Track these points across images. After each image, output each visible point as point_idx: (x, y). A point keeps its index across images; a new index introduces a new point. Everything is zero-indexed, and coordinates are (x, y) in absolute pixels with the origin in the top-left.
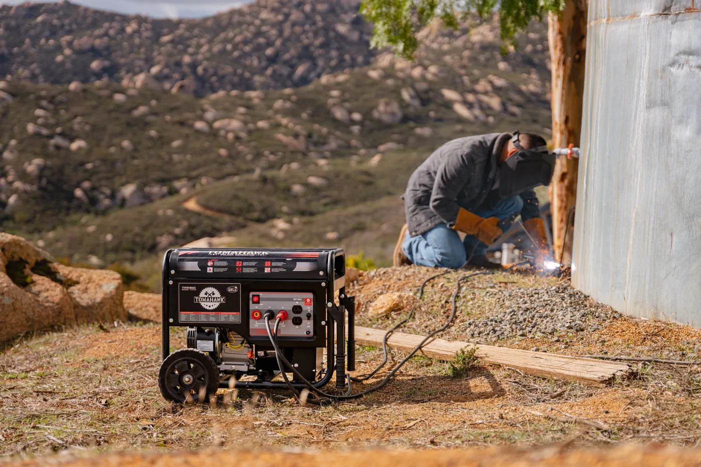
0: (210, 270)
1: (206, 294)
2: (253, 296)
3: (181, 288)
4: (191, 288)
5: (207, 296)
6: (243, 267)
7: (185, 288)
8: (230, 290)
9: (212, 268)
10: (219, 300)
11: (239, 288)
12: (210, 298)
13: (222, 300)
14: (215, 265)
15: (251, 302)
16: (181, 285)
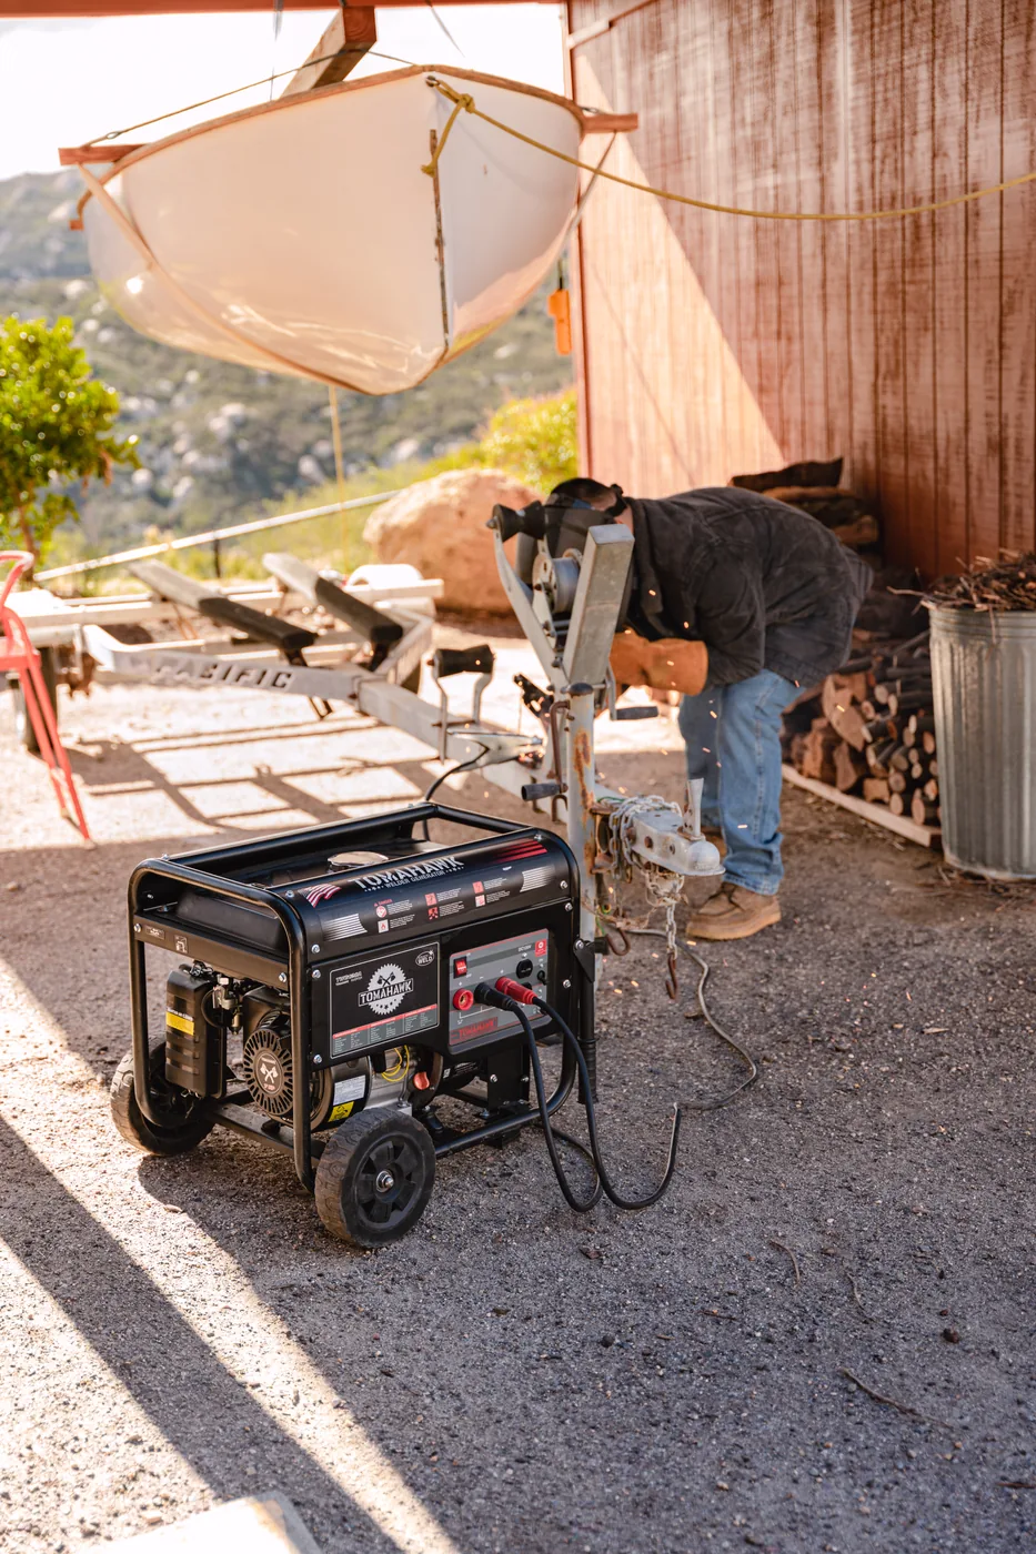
0: (383, 927)
1: (380, 982)
2: (455, 961)
3: (334, 982)
4: (352, 976)
5: (381, 986)
6: (439, 905)
7: (341, 978)
8: (421, 960)
9: (386, 922)
10: (402, 988)
11: (436, 953)
12: (387, 988)
13: (408, 987)
14: (391, 913)
15: (451, 975)
16: (336, 975)
